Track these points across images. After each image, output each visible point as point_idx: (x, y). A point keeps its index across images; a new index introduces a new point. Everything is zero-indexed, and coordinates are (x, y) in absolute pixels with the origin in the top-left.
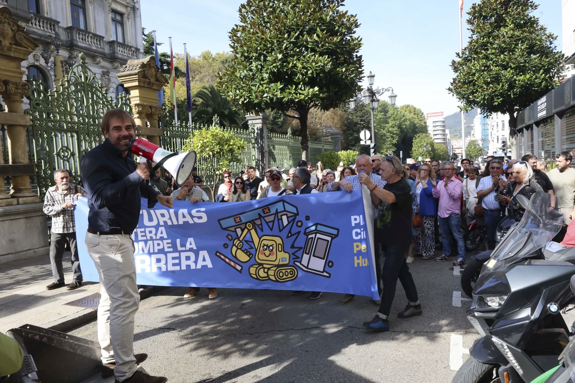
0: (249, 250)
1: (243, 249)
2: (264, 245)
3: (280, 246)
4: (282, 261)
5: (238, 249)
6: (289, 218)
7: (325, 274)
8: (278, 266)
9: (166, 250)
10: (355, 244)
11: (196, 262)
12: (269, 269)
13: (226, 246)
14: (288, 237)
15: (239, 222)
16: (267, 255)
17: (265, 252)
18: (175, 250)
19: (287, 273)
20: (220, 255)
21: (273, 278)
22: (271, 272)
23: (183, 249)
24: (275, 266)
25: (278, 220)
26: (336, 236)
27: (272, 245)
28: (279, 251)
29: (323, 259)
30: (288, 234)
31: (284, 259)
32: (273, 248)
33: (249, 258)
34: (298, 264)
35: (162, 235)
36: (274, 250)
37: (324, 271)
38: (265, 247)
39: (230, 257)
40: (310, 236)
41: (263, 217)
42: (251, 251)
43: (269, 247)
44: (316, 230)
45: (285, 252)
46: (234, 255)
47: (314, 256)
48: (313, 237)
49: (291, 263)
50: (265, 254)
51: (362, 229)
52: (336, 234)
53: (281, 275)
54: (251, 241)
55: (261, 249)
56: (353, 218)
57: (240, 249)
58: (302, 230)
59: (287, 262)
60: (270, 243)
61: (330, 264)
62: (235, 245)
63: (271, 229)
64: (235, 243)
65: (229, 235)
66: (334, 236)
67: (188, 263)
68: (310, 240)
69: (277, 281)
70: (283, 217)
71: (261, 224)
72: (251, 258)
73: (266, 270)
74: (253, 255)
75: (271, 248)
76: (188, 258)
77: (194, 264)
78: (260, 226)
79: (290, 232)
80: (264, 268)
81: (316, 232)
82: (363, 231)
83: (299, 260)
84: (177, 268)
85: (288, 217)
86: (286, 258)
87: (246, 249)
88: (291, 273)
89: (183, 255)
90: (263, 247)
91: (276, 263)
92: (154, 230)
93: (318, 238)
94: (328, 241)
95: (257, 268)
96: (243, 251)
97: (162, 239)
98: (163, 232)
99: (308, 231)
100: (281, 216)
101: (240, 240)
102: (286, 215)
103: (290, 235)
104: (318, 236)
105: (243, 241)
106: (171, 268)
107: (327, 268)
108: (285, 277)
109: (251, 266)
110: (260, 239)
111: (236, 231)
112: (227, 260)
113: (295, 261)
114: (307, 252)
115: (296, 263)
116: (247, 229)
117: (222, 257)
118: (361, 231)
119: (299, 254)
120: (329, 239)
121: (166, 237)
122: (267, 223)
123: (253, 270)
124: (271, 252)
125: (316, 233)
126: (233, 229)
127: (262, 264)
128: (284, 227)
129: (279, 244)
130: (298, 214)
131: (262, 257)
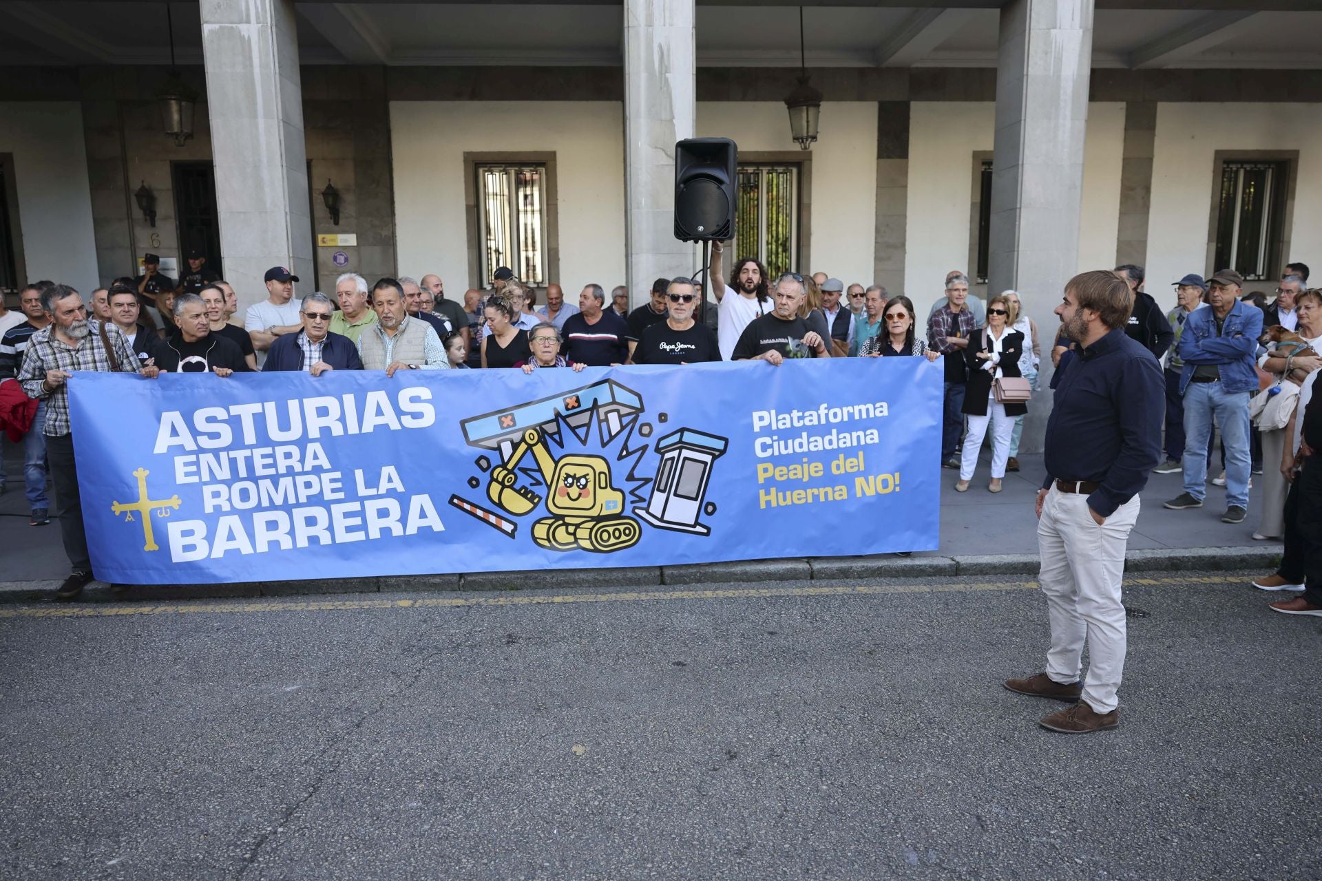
0: (530, 488)
1: (517, 486)
2: (568, 476)
3: (603, 476)
4: (608, 508)
5: (504, 486)
6: (623, 419)
7: (699, 529)
8: (599, 519)
9: (328, 496)
10: (760, 467)
11: (403, 520)
12: (577, 526)
13: (474, 482)
14: (620, 458)
15: (509, 426)
16: (574, 496)
17: (569, 490)
18: (352, 495)
19: (617, 534)
20: (460, 503)
21: (587, 544)
22: (583, 533)
23: (373, 492)
24: (592, 519)
25: (600, 422)
26: (723, 452)
27: (584, 476)
28: (601, 488)
29: (696, 499)
30: (622, 452)
31: (612, 505)
32: (587, 482)
33: (532, 505)
34: (642, 513)
35: (316, 463)
36: (590, 486)
37: (697, 523)
38: (570, 480)
39: (487, 505)
40: (667, 456)
41: (564, 418)
42: (536, 489)
43: (578, 480)
44: (680, 441)
45: (614, 489)
46: (496, 500)
47: (676, 495)
48: (674, 458)
49: (628, 512)
50: (568, 494)
51: (775, 438)
52: (722, 448)
53: (605, 536)
54: (537, 468)
55: (561, 483)
56: (756, 415)
57: (511, 487)
58: (651, 441)
59: (618, 510)
60: (579, 472)
61: (710, 509)
62: (496, 480)
63: (584, 442)
64: (495, 476)
65: (482, 457)
66: (717, 453)
67: (384, 523)
68: (669, 463)
69: (596, 550)
70: (610, 415)
71: (559, 432)
72: (536, 505)
73: (571, 529)
74: (540, 498)
75: (583, 481)
76: (383, 513)
77: (400, 525)
78: (556, 437)
79: (625, 447)
80: (567, 525)
81: (681, 445)
82: (778, 440)
83: (644, 505)
84: (360, 536)
85: (620, 417)
86: (615, 502)
87: (523, 487)
88: (627, 532)
89: (371, 507)
90: (566, 479)
91: (594, 513)
92: (295, 450)
93: (685, 459)
94: (706, 463)
95: (551, 525)
96: (518, 492)
97: (318, 470)
98: (317, 454)
99: (663, 444)
100: (606, 413)
101: (507, 470)
102: (618, 411)
103: (624, 453)
104: (685, 453)
105: (516, 471)
106: (342, 537)
107: (704, 519)
108: (613, 541)
109: (538, 522)
110: (556, 463)
111: (499, 449)
112: (480, 513)
113: (635, 508)
114: (662, 487)
115: (637, 511)
116: (526, 443)
117: (467, 507)
118: (773, 441)
119: (644, 492)
120: (708, 458)
121: (327, 465)
122: (573, 429)
123: (541, 531)
124: (582, 491)
125: (680, 449)
126: (493, 443)
127: (562, 517)
128: (612, 438)
129: (600, 473)
130: (642, 410)
131: (562, 501)
